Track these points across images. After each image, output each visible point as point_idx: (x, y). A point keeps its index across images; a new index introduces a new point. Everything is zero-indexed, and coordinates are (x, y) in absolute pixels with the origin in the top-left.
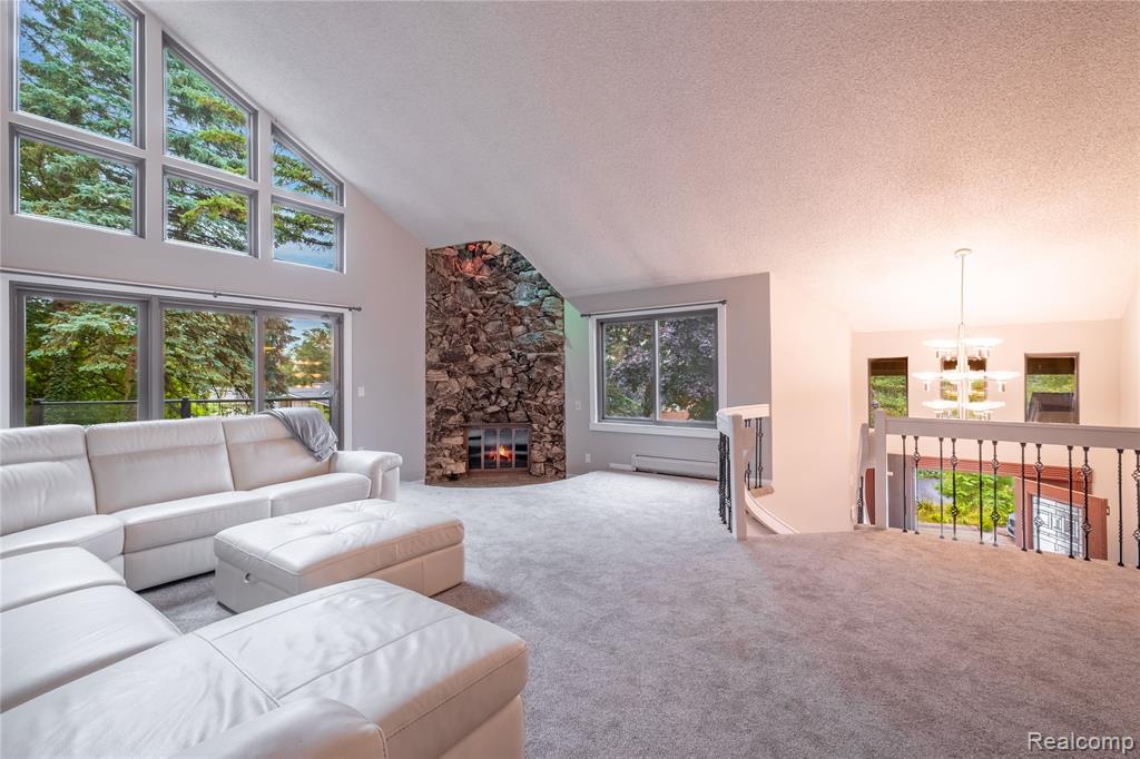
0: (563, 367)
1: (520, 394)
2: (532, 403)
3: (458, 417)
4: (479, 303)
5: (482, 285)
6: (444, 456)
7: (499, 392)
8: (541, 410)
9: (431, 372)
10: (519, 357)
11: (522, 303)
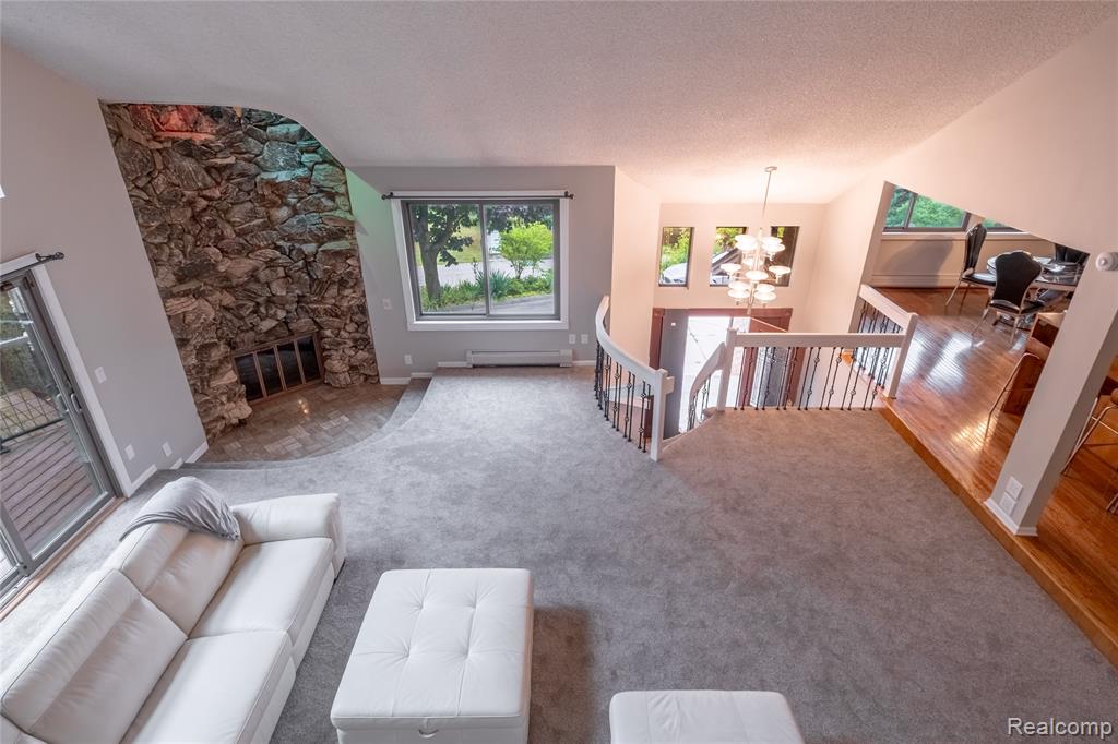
0: (359, 260)
1: (300, 299)
2: (321, 307)
3: (223, 348)
4: (208, 179)
5: (206, 151)
6: (222, 403)
7: (270, 301)
8: (334, 313)
9: (172, 302)
10: (291, 250)
11: (283, 177)
